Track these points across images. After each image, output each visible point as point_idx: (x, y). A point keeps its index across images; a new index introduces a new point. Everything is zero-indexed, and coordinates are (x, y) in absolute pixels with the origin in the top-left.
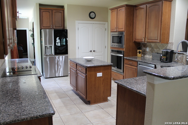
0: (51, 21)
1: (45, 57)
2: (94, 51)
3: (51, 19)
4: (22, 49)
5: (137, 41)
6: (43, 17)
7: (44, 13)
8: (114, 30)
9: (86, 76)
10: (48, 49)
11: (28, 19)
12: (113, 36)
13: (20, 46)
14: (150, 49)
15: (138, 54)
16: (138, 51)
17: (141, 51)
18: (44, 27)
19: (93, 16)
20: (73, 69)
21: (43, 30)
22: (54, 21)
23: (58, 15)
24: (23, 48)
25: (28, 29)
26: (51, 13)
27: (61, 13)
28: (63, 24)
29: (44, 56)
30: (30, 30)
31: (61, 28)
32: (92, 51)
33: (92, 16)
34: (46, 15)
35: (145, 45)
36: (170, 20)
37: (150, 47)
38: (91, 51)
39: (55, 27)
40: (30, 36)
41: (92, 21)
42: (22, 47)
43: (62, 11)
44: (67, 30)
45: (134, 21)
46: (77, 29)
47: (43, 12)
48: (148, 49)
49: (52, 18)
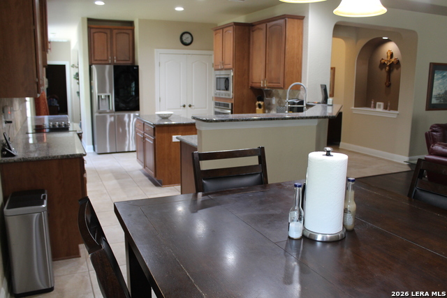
0: (109, 50)
1: (98, 114)
2: (190, 106)
3: (109, 47)
4: (55, 103)
5: (254, 85)
6: (94, 43)
7: (96, 35)
8: (217, 68)
9: (154, 141)
10: (104, 101)
11: (68, 43)
12: (217, 78)
13: (54, 98)
14: (278, 99)
15: (257, 108)
16: (257, 103)
17: (261, 103)
18: (96, 60)
19: (188, 41)
20: (140, 133)
21: (94, 67)
22: (114, 50)
23: (123, 39)
24: (58, 103)
25: (70, 63)
26: (109, 35)
27: (128, 34)
28: (131, 55)
29: (96, 114)
30: (73, 66)
31: (129, 63)
32: (187, 106)
33: (186, 39)
34: (100, 38)
35: (270, 94)
36: (302, 49)
37: (278, 96)
38: (184, 106)
39: (117, 60)
40: (73, 77)
41: (186, 50)
42: (56, 99)
43: (130, 32)
44: (138, 67)
45: (251, 51)
46: (157, 65)
47: (95, 33)
48: (274, 101)
49: (112, 44)
